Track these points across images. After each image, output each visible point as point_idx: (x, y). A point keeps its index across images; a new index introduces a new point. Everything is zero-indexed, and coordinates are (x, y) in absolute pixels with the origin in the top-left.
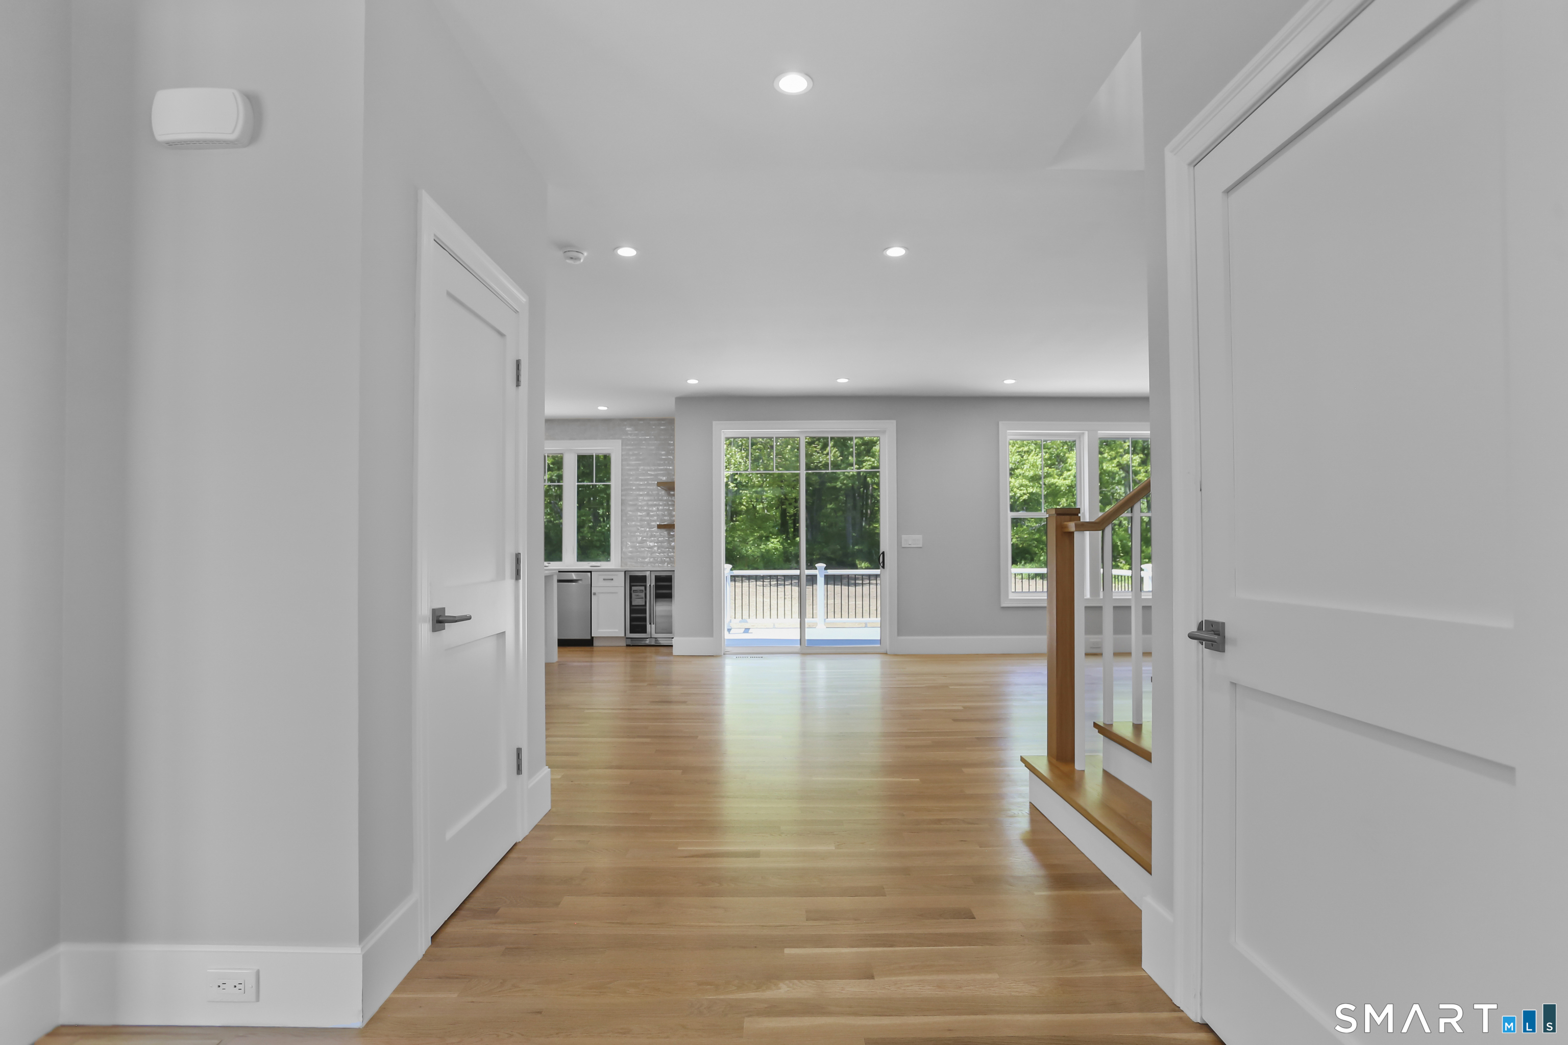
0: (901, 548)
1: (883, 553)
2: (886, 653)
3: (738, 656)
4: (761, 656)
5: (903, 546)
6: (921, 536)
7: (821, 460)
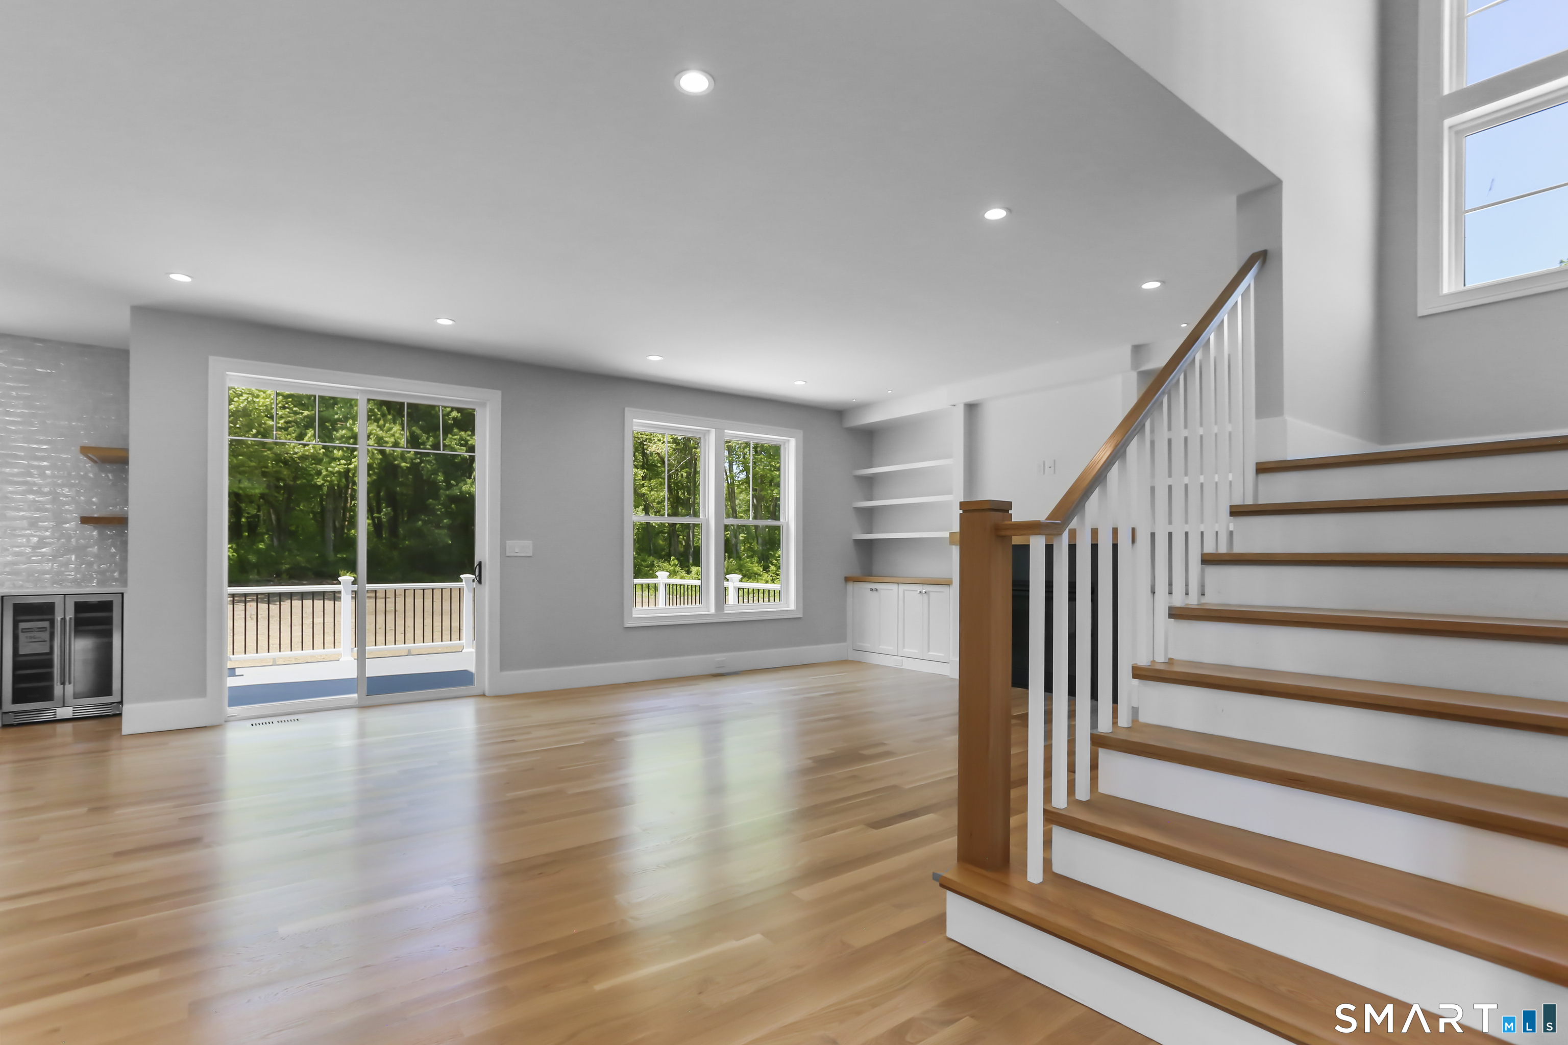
0: (505, 558)
1: (480, 564)
2: (484, 695)
3: (254, 722)
4: (295, 717)
5: (507, 555)
6: (531, 542)
7: (296, 450)
